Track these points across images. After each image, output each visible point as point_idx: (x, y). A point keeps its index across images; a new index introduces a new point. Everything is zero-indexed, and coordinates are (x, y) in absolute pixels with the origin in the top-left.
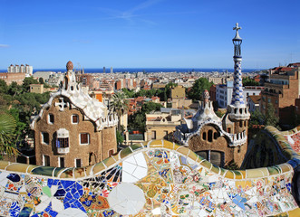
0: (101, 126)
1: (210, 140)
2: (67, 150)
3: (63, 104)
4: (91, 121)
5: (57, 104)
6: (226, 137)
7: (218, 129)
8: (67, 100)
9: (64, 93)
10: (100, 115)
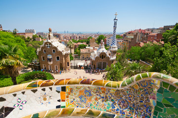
0: (64, 53)
1: (102, 58)
2: (52, 63)
3: (49, 45)
4: (60, 52)
5: (46, 45)
6: (108, 57)
7: (106, 54)
8: (50, 44)
9: (49, 41)
10: (63, 50)
